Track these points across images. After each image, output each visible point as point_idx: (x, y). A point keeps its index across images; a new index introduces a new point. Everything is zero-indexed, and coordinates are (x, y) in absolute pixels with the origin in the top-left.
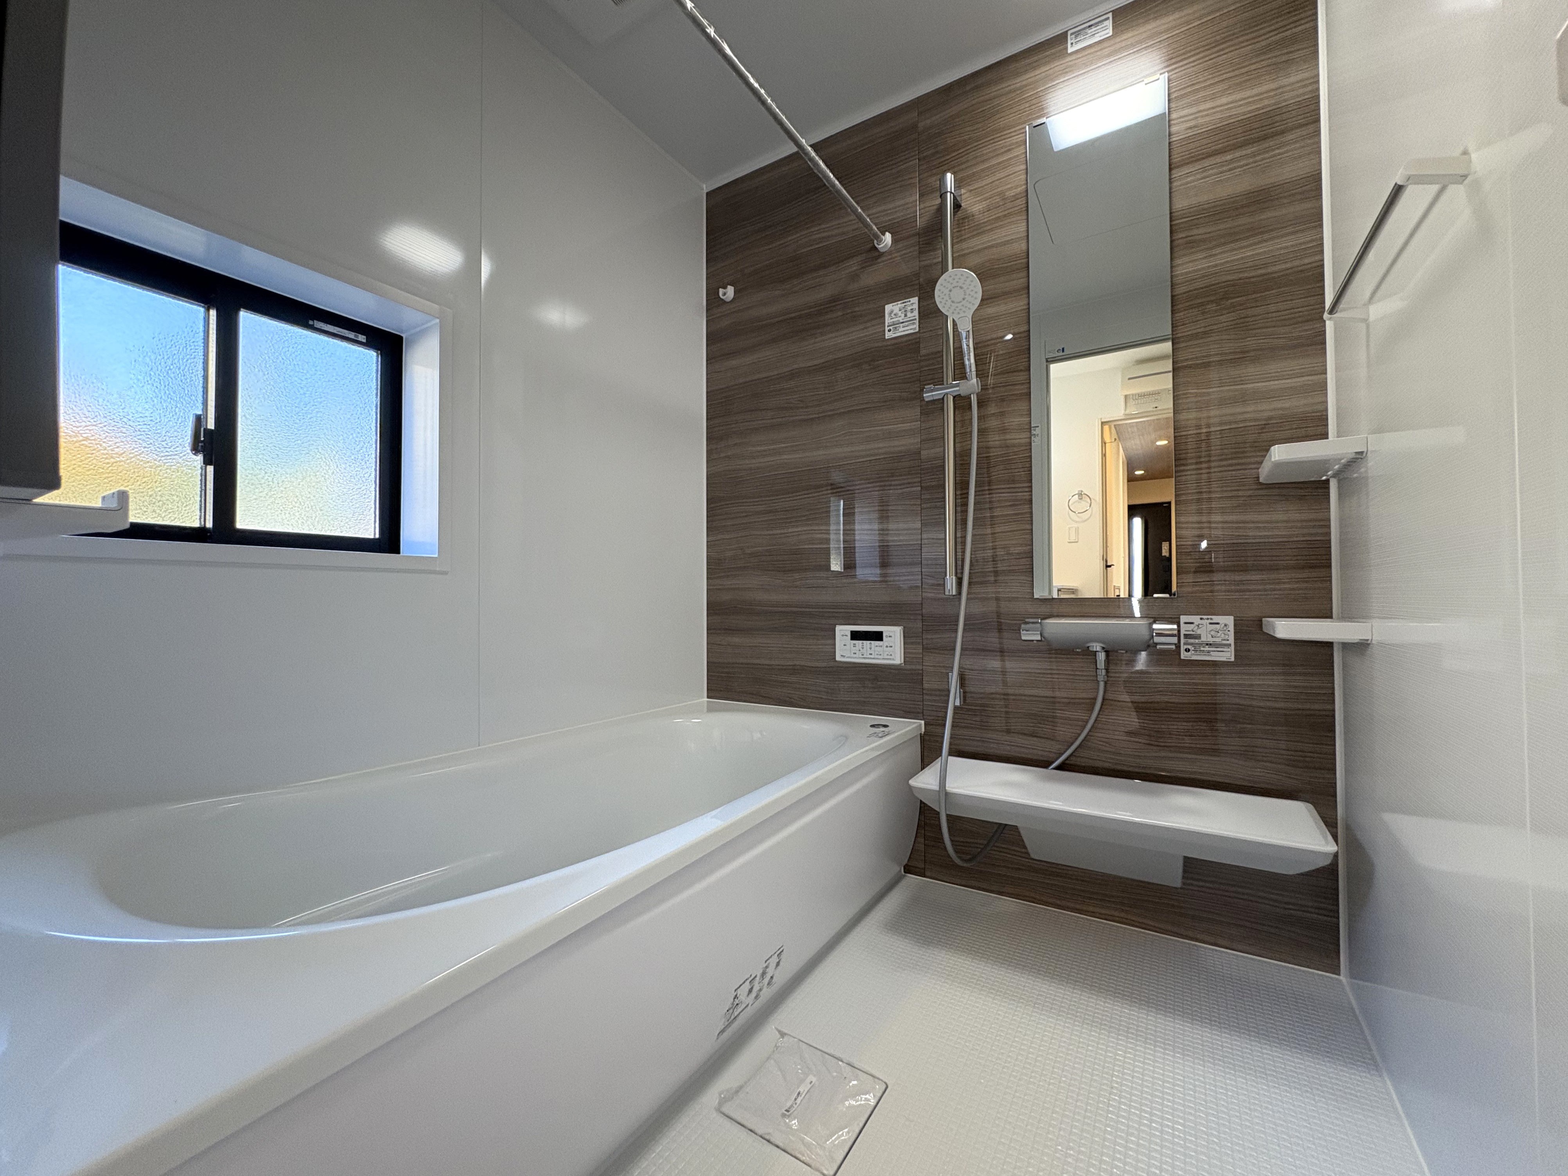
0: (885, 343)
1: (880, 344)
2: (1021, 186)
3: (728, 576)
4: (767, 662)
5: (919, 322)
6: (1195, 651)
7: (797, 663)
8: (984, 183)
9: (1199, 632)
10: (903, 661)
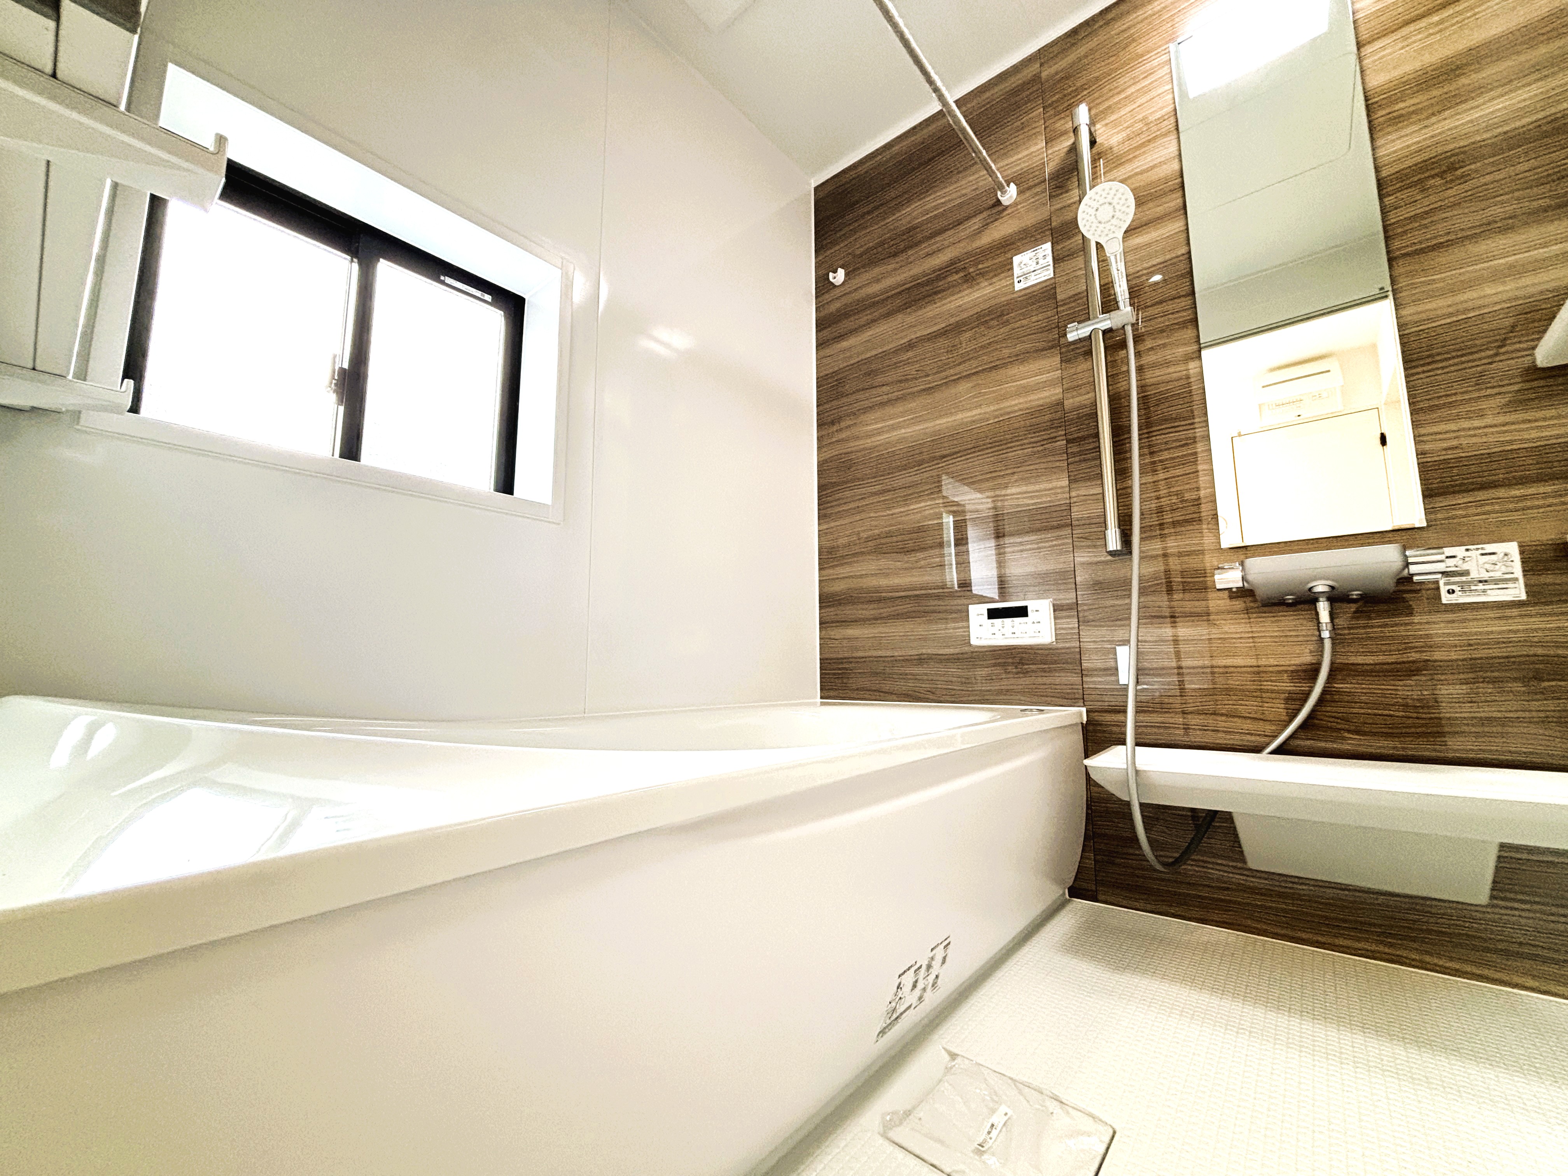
0: (1015, 295)
1: (1009, 297)
2: (1168, 105)
3: (842, 565)
4: (889, 653)
5: (1054, 267)
6: (1463, 591)
7: (924, 651)
8: (1122, 113)
9: (1465, 567)
10: (1054, 640)
